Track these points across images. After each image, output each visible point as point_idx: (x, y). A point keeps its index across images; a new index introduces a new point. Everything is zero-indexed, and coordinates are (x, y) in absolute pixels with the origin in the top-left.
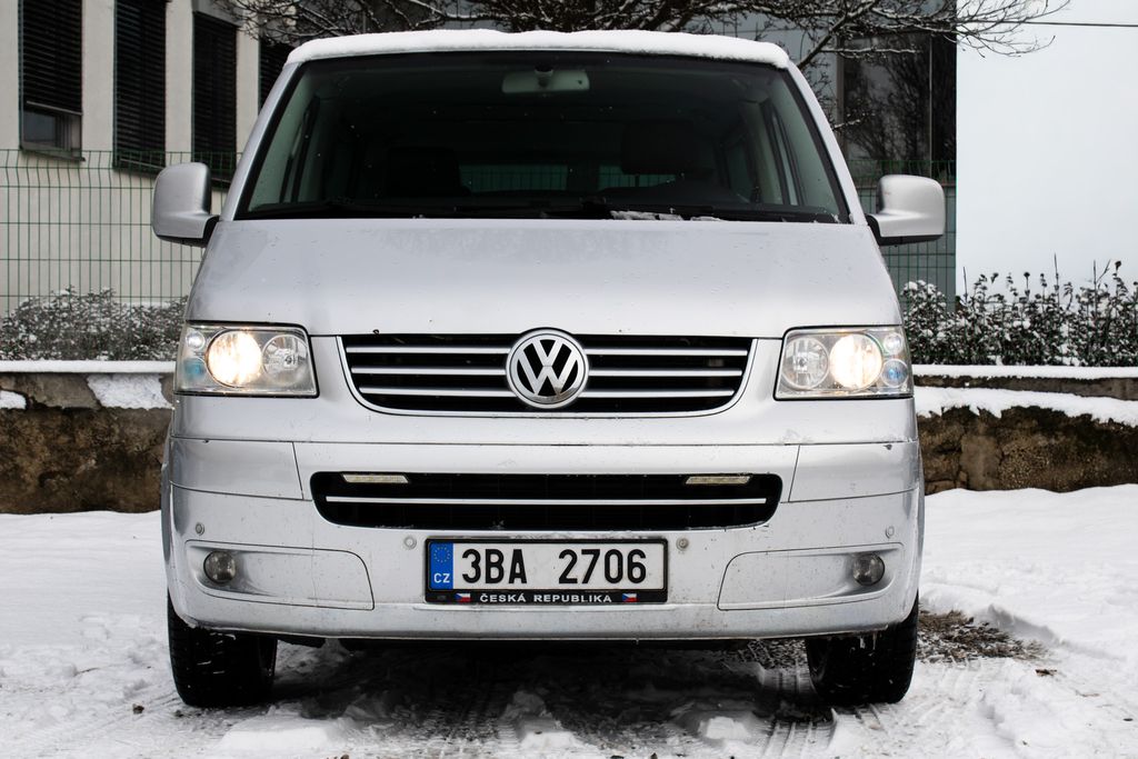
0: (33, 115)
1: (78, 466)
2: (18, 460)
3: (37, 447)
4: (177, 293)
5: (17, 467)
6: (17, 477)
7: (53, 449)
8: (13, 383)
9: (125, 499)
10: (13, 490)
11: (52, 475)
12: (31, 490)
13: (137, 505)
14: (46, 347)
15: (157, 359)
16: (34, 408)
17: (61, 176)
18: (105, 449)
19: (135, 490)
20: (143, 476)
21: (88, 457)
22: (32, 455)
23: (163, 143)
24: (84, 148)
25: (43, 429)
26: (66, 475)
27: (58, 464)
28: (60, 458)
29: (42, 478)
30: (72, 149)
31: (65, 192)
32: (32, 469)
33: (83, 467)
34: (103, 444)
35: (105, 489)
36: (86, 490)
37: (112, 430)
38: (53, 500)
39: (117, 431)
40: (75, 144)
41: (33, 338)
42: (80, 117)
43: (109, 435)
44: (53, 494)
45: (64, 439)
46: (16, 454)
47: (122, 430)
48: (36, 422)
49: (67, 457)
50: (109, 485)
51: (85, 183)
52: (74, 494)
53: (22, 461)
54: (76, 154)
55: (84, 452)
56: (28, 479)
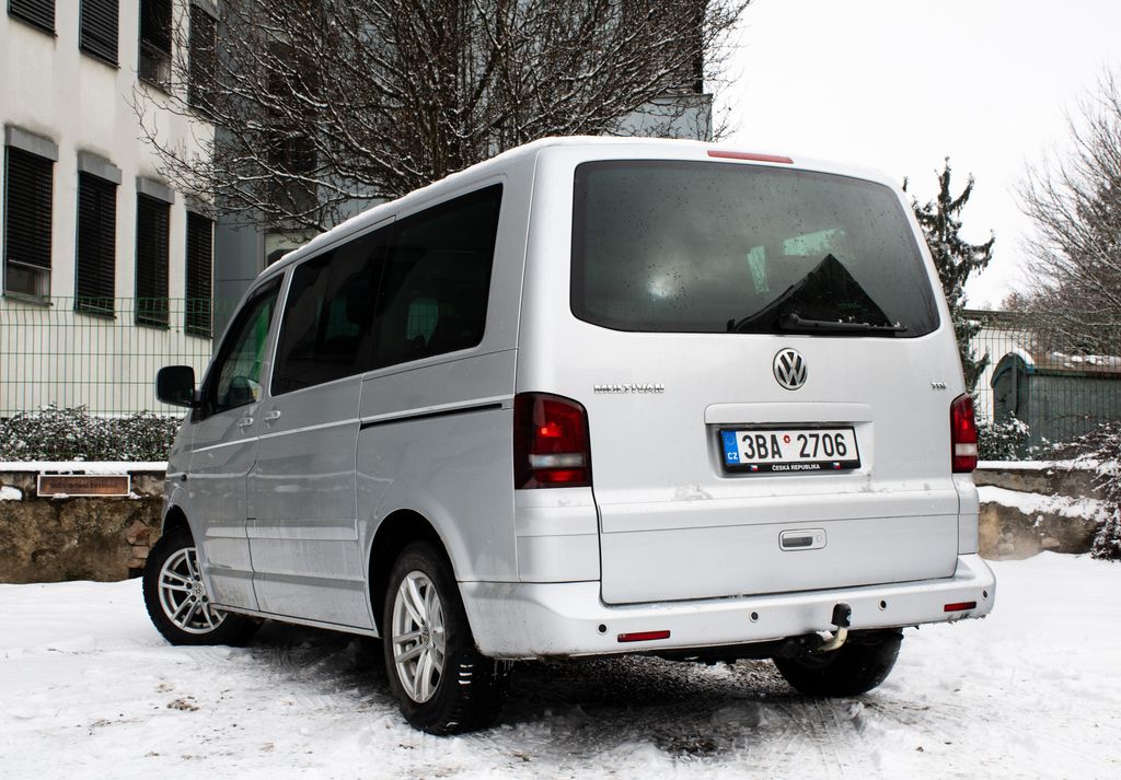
0: (13, 270)
1: (62, 545)
2: (15, 540)
3: (31, 530)
4: (133, 408)
5: (14, 546)
6: (14, 554)
7: (43, 532)
8: (12, 480)
9: (100, 571)
10: (11, 564)
11: (42, 552)
12: (25, 564)
13: (110, 576)
14: (33, 451)
15: (123, 460)
16: (30, 497)
17: (35, 316)
18: (85, 531)
19: (108, 563)
20: (115, 552)
21: (71, 538)
22: (27, 537)
23: (113, 292)
24: (52, 295)
25: (36, 515)
26: (54, 552)
27: (47, 543)
28: (49, 539)
29: (34, 555)
30: (43, 297)
31: (38, 329)
32: (26, 548)
33: (67, 546)
34: (83, 528)
35: (84, 563)
36: (69, 564)
37: (91, 516)
38: (43, 572)
39: (95, 517)
40: (45, 293)
41: (22, 443)
42: (50, 272)
43: (88, 520)
44: (42, 567)
45: (53, 523)
46: (14, 536)
47: (99, 517)
48: (30, 510)
49: (55, 538)
50: (88, 560)
51: (54, 322)
52: (60, 567)
53: (18, 541)
54: (46, 300)
55: (69, 534)
56: (23, 556)
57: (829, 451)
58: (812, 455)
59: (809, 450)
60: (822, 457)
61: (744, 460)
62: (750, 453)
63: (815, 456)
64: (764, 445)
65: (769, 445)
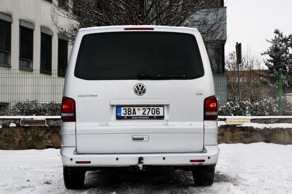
0: (22, 61)
1: (27, 139)
2: (14, 138)
3: (19, 135)
5: (14, 140)
6: (14, 142)
7: (22, 135)
8: (13, 121)
9: (38, 147)
10: (13, 145)
11: (22, 141)
12: (17, 145)
13: (41, 148)
14: (22, 113)
15: (46, 115)
16: (18, 126)
17: (28, 75)
18: (34, 135)
19: (40, 144)
20: (42, 141)
21: (30, 137)
22: (17, 137)
23: (51, 68)
24: (33, 68)
25: (20, 131)
26: (25, 141)
27: (23, 139)
28: (24, 138)
29: (20, 142)
30: (31, 69)
31: (28, 79)
32: (17, 140)
33: (29, 140)
34: (33, 134)
35: (33, 144)
36: (29, 145)
37: (35, 131)
38: (22, 147)
39: (36, 131)
40: (31, 67)
41: (19, 111)
42: (33, 62)
43: (35, 132)
44: (22, 145)
45: (25, 133)
46: (14, 137)
47: (37, 131)
48: (18, 129)
49: (25, 137)
50: (35, 143)
52: (27, 145)
53: (15, 138)
55: (29, 136)
56: (17, 142)
57: (153, 113)
58: (147, 114)
59: (146, 112)
60: (150, 114)
61: (123, 115)
62: (125, 113)
63: (148, 114)
64: (130, 111)
65: (132, 111)
